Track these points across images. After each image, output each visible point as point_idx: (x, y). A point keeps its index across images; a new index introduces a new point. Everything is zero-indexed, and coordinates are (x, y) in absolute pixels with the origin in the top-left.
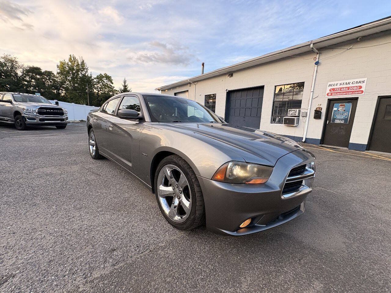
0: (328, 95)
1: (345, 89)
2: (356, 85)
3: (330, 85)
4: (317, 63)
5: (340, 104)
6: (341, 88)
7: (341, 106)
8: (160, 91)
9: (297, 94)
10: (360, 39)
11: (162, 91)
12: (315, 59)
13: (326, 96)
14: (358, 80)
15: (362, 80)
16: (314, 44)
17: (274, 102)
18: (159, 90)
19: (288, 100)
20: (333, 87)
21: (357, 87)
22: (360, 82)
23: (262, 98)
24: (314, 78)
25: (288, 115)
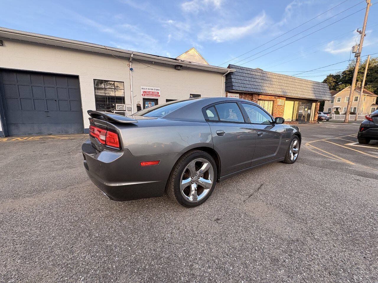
0: (142, 95)
1: (151, 93)
3: (142, 89)
4: (131, 69)
5: (149, 102)
6: (149, 92)
7: (150, 103)
10: (154, 63)
12: (128, 65)
15: (158, 88)
16: (134, 55)
17: (95, 96)
20: (145, 90)
21: (156, 92)
24: (131, 80)
25: (117, 110)
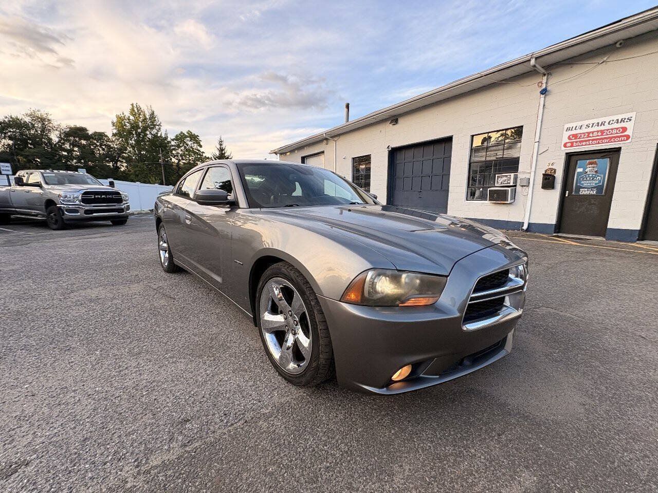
0: (565, 146)
1: (595, 134)
2: (616, 126)
3: (568, 129)
4: (544, 92)
5: (588, 161)
6: (589, 133)
7: (592, 163)
8: (278, 155)
9: (510, 148)
10: (621, 44)
11: (281, 154)
12: (540, 85)
13: (563, 148)
14: (620, 117)
15: (626, 116)
16: (536, 58)
17: (470, 165)
18: (276, 153)
19: (494, 158)
20: (574, 132)
21: (617, 129)
22: (623, 121)
23: (450, 157)
24: (540, 118)
25: (496, 185)
